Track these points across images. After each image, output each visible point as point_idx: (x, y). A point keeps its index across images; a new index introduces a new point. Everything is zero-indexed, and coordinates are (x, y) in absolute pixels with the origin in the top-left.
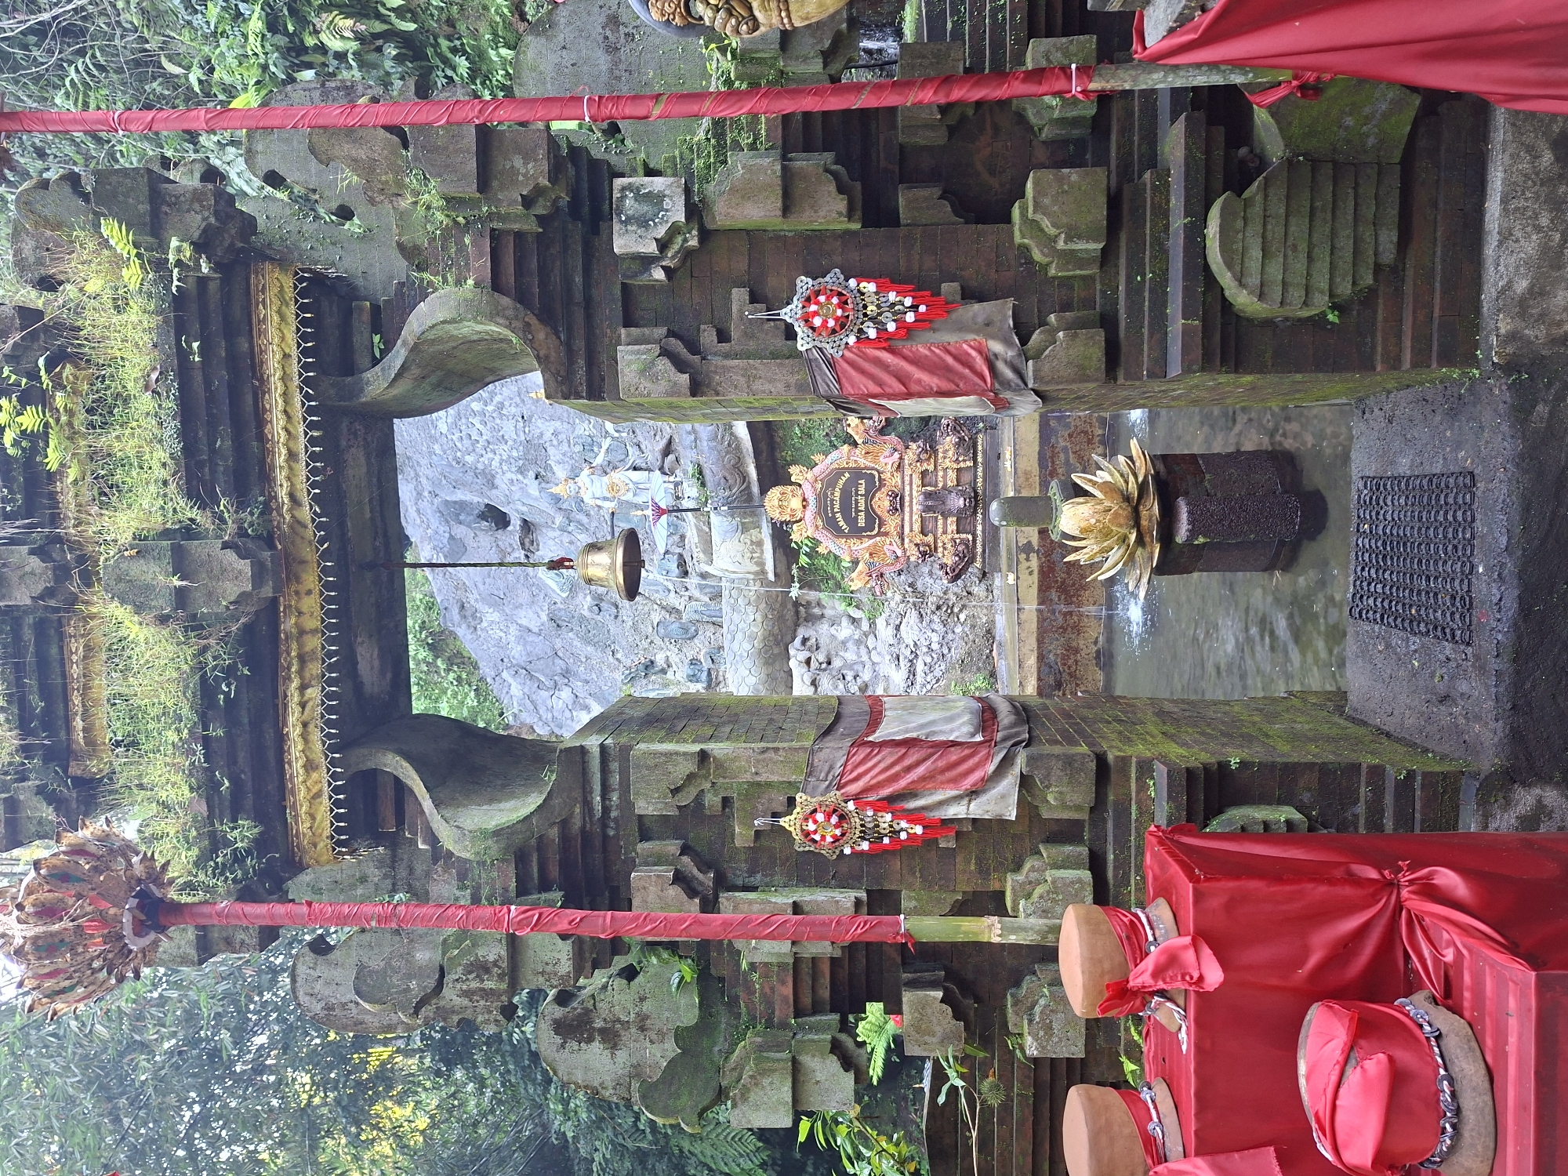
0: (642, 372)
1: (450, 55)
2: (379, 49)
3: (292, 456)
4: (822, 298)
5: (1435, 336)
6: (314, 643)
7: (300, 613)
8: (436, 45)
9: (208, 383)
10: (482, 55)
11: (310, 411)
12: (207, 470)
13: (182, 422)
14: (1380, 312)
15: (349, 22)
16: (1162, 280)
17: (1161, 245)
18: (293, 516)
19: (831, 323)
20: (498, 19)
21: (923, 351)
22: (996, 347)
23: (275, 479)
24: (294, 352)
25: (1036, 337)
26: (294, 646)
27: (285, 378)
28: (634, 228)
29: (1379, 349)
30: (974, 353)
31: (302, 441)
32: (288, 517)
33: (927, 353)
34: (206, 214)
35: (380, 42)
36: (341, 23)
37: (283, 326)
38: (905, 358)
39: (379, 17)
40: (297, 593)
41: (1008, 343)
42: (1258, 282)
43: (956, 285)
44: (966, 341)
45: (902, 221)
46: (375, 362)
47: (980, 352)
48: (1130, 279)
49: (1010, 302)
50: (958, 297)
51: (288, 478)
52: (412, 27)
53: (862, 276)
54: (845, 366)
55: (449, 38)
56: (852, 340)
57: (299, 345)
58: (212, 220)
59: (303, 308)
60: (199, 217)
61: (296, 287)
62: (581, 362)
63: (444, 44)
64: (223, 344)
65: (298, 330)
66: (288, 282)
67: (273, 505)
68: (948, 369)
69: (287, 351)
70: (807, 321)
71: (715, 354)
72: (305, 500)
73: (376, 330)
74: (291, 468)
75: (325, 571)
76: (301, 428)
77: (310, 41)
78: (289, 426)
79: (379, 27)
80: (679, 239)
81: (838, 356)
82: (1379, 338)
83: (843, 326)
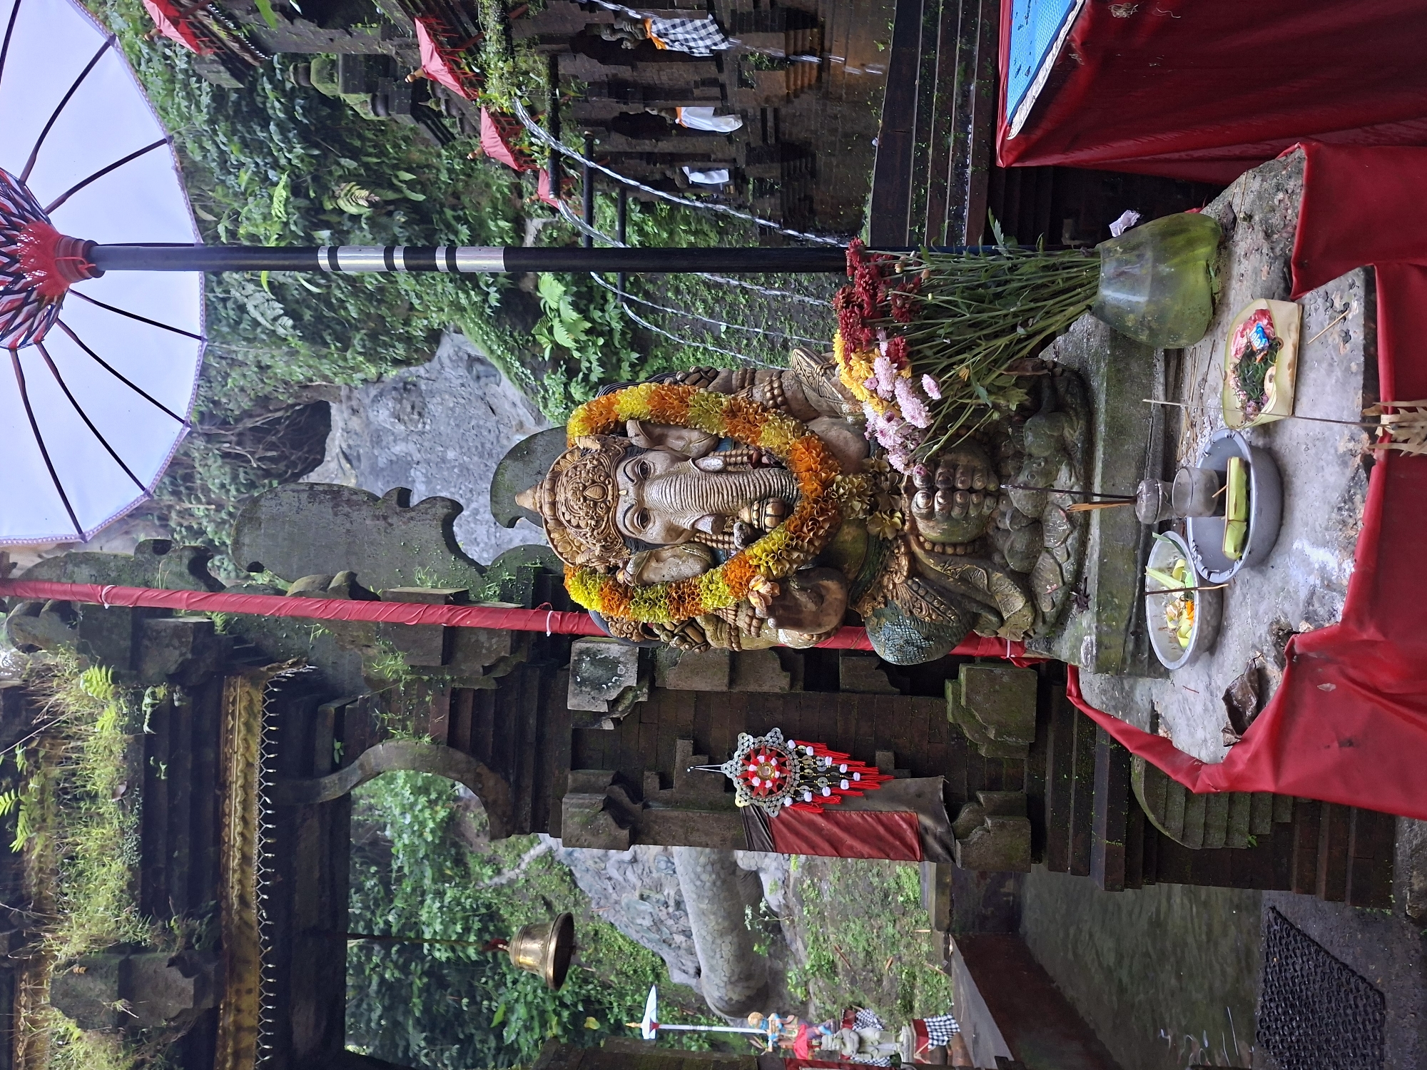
0: (584, 825)
1: (453, 222)
2: (390, 214)
3: (246, 859)
4: (761, 759)
5: (1350, 876)
6: (249, 1040)
7: (239, 1010)
8: (441, 212)
9: (172, 794)
10: (482, 223)
11: (267, 819)
12: (163, 878)
13: (142, 835)
14: (1297, 838)
15: (365, 193)
16: (1087, 784)
17: (1087, 749)
18: (241, 918)
19: (769, 784)
20: (498, 195)
21: (855, 817)
22: (927, 821)
23: (227, 880)
24: (257, 762)
25: (965, 814)
26: (231, 1043)
27: (246, 787)
28: (588, 689)
29: (1295, 873)
30: (905, 826)
31: (256, 849)
32: (236, 918)
33: (860, 820)
34: (184, 650)
35: (391, 208)
36: (357, 193)
37: (249, 737)
38: (838, 824)
39: (392, 187)
40: (238, 992)
41: (937, 818)
42: (1181, 825)
43: (890, 755)
44: (897, 812)
45: (842, 686)
46: (335, 768)
47: (910, 825)
48: (1056, 776)
49: (941, 779)
50: (892, 767)
51: (240, 882)
52: (421, 197)
53: (802, 738)
54: (781, 826)
55: (454, 208)
56: (788, 802)
57: (262, 756)
58: (189, 656)
59: (269, 721)
60: (177, 652)
61: (265, 701)
62: (528, 800)
63: (449, 213)
64: (190, 757)
65: (263, 741)
66: (258, 696)
67: (223, 905)
68: (881, 838)
69: (251, 760)
70: (746, 780)
71: (656, 800)
72: (254, 903)
73: (338, 735)
74: (243, 872)
75: (267, 972)
76: (257, 835)
77: (329, 206)
78: (246, 832)
79: (391, 195)
80: (630, 696)
81: (774, 815)
82: (1295, 860)
83: (780, 788)
